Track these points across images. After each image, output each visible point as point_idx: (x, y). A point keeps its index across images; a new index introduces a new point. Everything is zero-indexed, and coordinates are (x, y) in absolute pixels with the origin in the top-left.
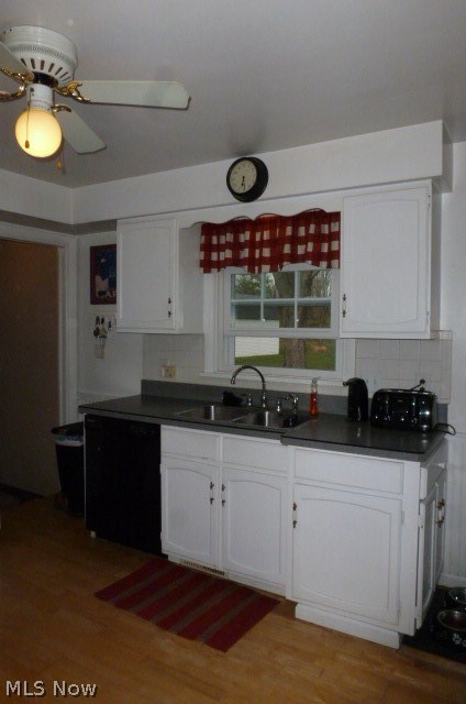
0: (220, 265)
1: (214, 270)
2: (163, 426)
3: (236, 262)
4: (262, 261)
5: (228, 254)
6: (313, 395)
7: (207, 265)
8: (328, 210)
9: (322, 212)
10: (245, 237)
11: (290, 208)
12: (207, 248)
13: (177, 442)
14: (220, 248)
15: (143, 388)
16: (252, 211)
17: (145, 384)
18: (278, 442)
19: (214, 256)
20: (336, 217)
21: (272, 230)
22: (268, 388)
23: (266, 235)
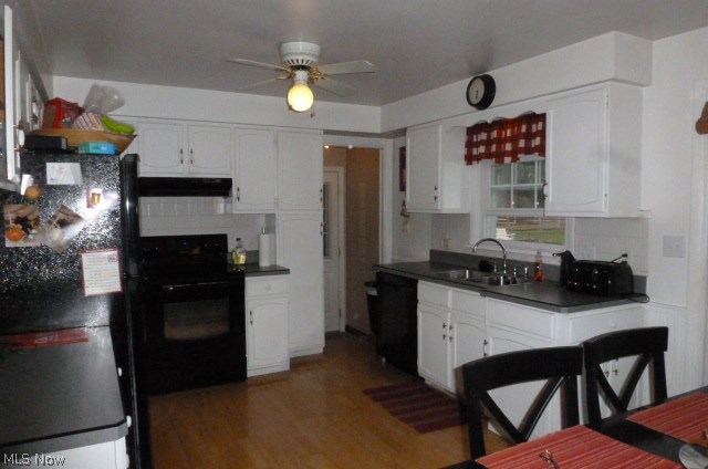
0: (478, 158)
1: (475, 163)
2: (420, 281)
3: (488, 155)
4: (507, 154)
5: (482, 149)
6: (537, 264)
7: (470, 159)
8: (538, 112)
9: (534, 114)
10: (494, 134)
11: (512, 113)
12: (470, 145)
13: (426, 291)
14: (477, 145)
15: (431, 256)
16: (489, 115)
17: (433, 253)
18: (478, 294)
19: (475, 152)
20: (542, 117)
21: (513, 128)
22: (508, 257)
23: (509, 133)
